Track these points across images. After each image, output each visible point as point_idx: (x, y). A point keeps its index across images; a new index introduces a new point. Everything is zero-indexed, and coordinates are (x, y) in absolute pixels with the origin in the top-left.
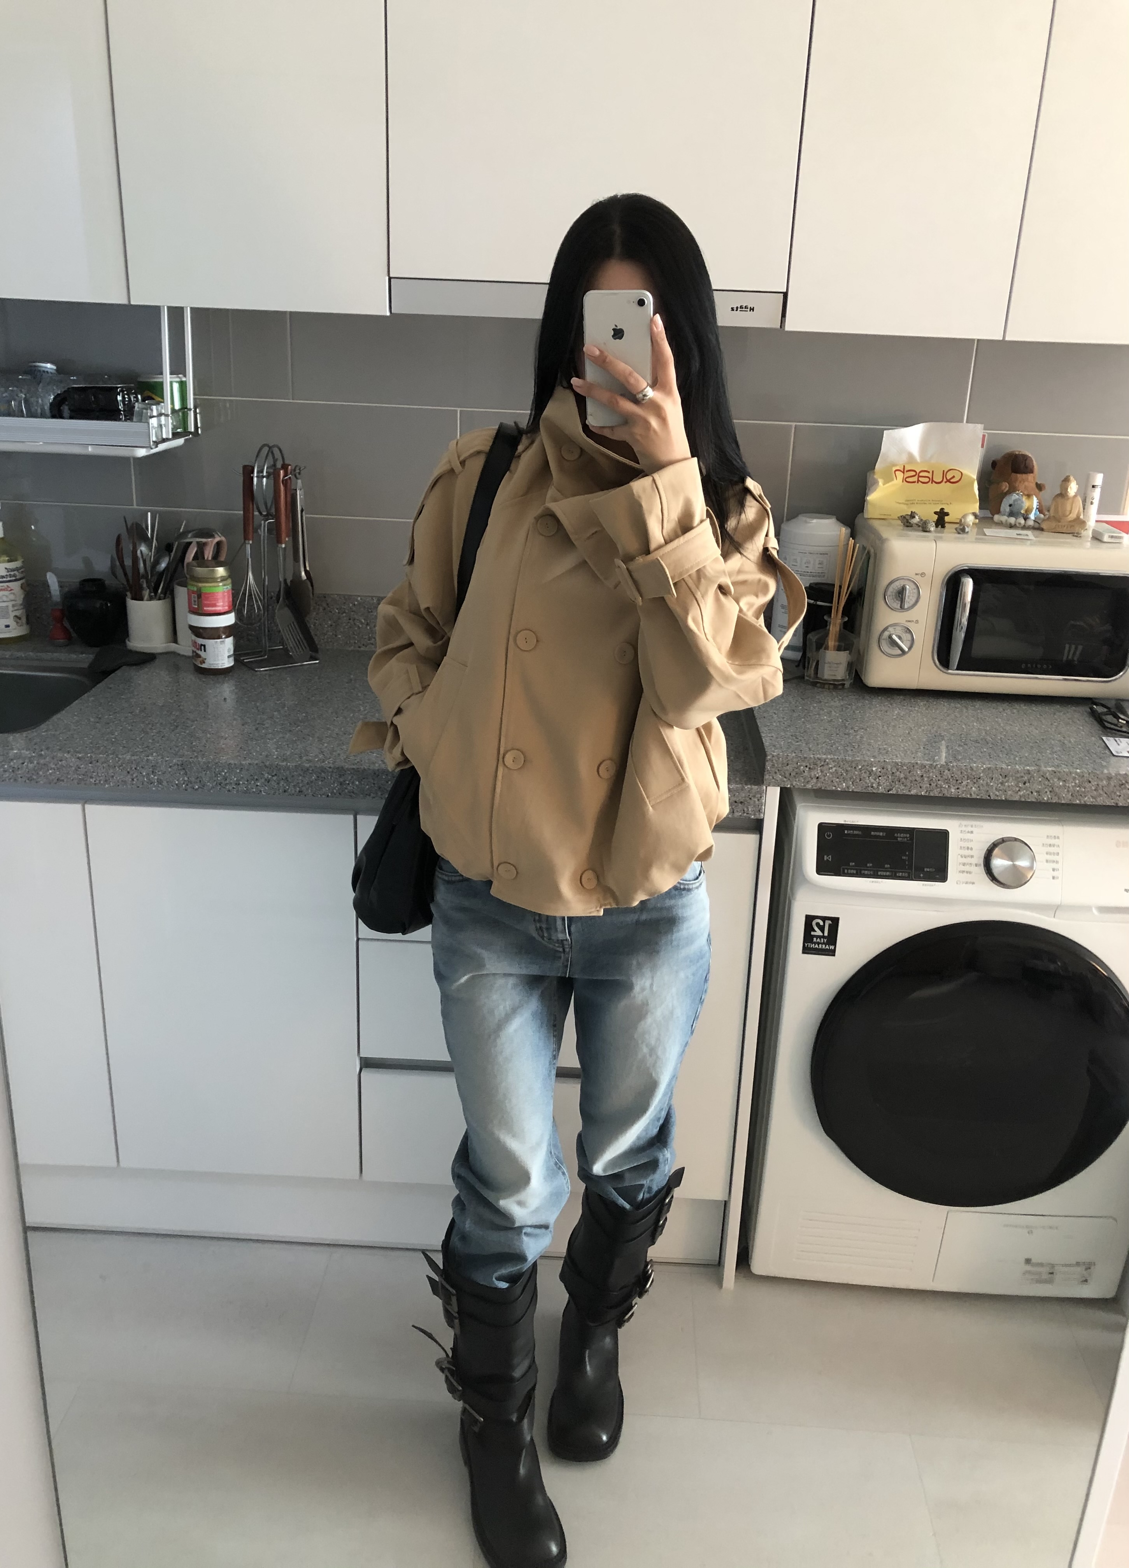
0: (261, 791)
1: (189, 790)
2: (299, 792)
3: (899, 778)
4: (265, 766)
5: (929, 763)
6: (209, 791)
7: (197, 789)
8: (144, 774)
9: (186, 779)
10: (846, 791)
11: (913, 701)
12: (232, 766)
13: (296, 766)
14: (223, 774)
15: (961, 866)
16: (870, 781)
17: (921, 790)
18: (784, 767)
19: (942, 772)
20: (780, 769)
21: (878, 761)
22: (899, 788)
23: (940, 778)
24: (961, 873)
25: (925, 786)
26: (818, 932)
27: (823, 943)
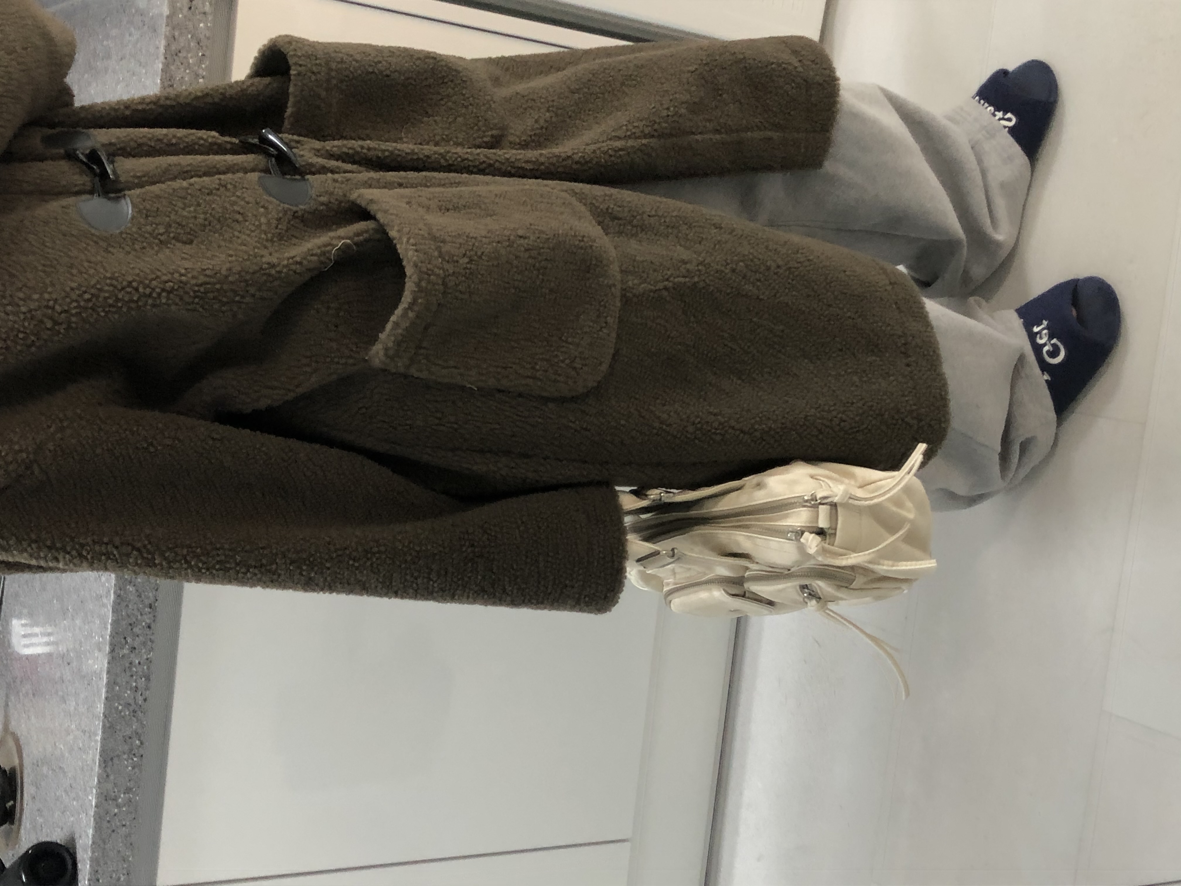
0: (147, 659)
1: (142, 751)
2: (150, 607)
4: (112, 651)
6: (143, 726)
7: (142, 743)
8: (116, 810)
9: (125, 756)
12: (110, 696)
13: (113, 612)
14: (120, 708)
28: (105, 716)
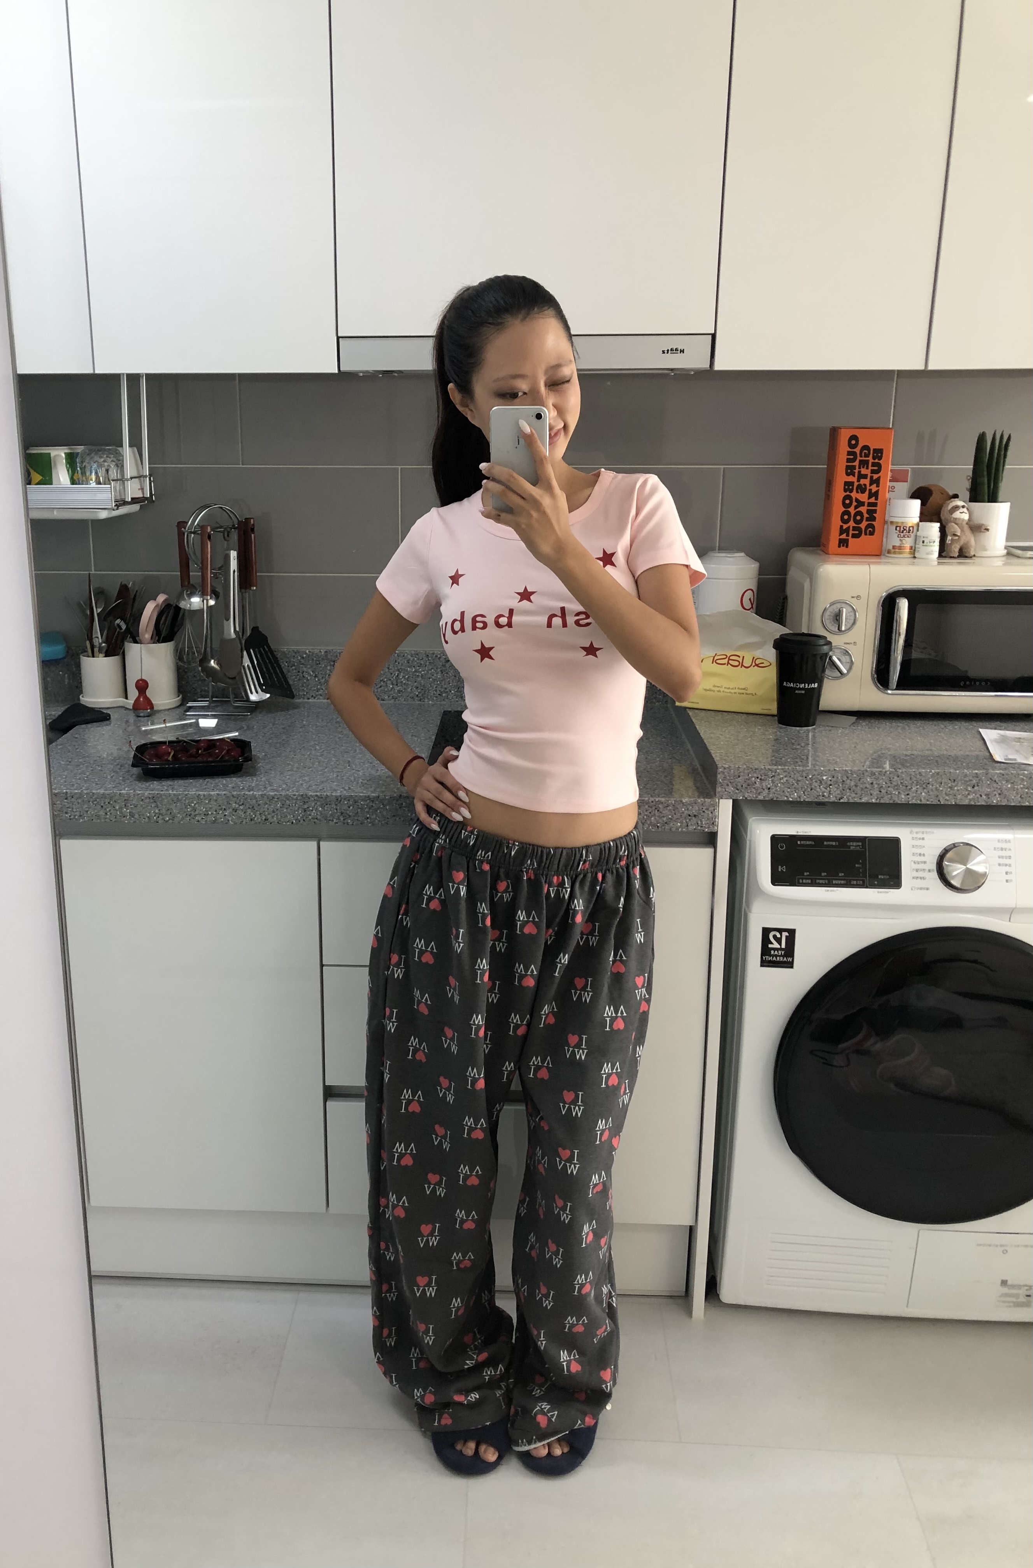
0: (229, 821)
3: (849, 786)
5: (878, 770)
6: (179, 823)
7: (167, 822)
10: (797, 802)
15: (915, 872)
16: (821, 790)
17: (872, 797)
18: (736, 780)
19: (892, 779)
20: (731, 781)
21: (829, 770)
22: (850, 796)
23: (889, 785)
24: (915, 880)
25: (875, 793)
26: (776, 945)
27: (781, 956)
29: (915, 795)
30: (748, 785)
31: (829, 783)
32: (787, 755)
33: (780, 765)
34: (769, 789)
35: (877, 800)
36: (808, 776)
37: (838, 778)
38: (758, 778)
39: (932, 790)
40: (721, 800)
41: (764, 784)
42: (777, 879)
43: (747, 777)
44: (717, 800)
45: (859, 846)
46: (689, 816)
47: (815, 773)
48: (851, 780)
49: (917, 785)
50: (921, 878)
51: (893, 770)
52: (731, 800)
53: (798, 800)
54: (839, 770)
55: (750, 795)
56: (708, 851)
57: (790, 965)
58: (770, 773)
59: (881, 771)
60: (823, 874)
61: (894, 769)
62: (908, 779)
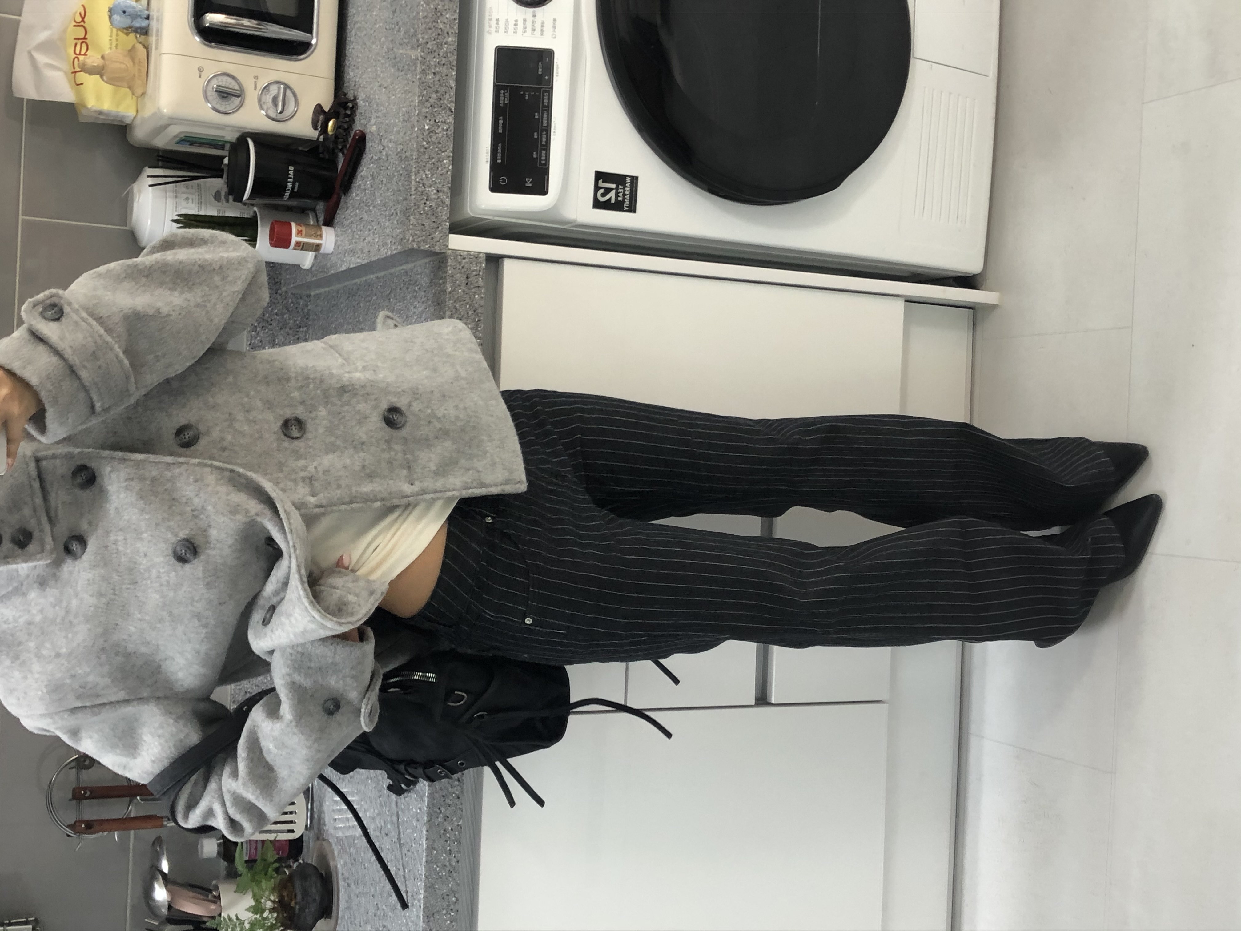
0: (458, 825)
1: (457, 907)
3: (437, 99)
4: (429, 821)
5: (419, 65)
6: (458, 885)
7: (457, 900)
9: (444, 912)
10: (453, 160)
11: (348, 84)
12: (429, 859)
14: (438, 869)
15: (535, 32)
16: (440, 132)
17: (449, 75)
18: (426, 228)
19: (430, 51)
20: (428, 234)
21: (418, 121)
22: (448, 99)
23: (436, 54)
24: (544, 33)
25: (444, 70)
26: (612, 195)
27: (624, 189)
28: (426, 877)
29: (448, 25)
30: (433, 214)
31: (433, 121)
32: (396, 168)
33: (410, 177)
34: (438, 191)
35: (453, 69)
36: (423, 146)
37: (427, 112)
38: (425, 203)
39: (443, 6)
40: (450, 247)
41: (434, 197)
42: (541, 189)
43: (424, 216)
44: (450, 251)
45: (504, 94)
46: (467, 284)
47: (420, 139)
48: (430, 98)
49: (437, 22)
50: (542, 26)
51: (419, 48)
52: (451, 236)
53: (451, 159)
54: (418, 110)
55: (445, 214)
56: (507, 264)
57: (634, 179)
58: (420, 189)
59: (421, 62)
60: (536, 137)
61: (418, 46)
62: (430, 31)
